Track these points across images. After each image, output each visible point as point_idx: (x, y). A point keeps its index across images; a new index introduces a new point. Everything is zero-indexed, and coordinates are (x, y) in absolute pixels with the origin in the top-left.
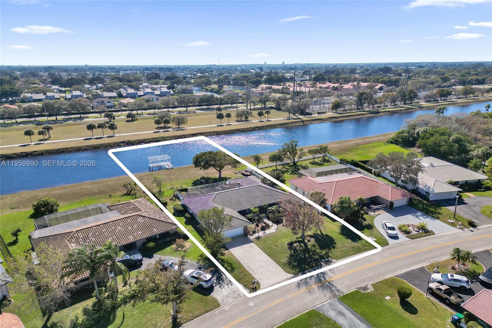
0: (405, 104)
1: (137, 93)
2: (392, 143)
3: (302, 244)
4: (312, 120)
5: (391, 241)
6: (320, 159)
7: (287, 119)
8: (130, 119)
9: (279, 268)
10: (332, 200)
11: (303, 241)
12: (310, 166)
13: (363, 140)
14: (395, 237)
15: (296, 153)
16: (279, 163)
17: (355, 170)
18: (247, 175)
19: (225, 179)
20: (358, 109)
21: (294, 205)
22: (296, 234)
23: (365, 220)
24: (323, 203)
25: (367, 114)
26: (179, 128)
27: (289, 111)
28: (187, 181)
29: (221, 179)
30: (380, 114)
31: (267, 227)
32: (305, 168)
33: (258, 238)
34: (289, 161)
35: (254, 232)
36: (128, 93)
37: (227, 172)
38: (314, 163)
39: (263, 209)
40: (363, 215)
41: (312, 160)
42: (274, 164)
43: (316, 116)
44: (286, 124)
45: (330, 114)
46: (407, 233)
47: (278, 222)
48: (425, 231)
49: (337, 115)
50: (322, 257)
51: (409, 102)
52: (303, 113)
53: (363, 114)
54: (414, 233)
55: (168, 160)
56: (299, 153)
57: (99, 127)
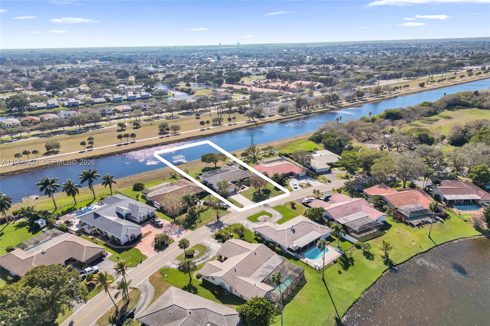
0: (331, 104)
1: (122, 98)
2: (310, 140)
3: (259, 193)
4: (265, 122)
5: (294, 190)
6: (268, 153)
7: (248, 122)
8: (135, 126)
9: (250, 201)
10: (271, 175)
11: (259, 192)
12: (263, 158)
13: (295, 139)
14: (296, 188)
15: (255, 151)
16: (246, 157)
17: (285, 159)
18: (230, 165)
19: (219, 168)
20: (297, 111)
21: (255, 177)
22: (256, 189)
23: (286, 182)
24: (267, 175)
25: (303, 115)
26: (175, 133)
27: (248, 115)
28: (199, 170)
29: (216, 168)
30: (312, 115)
31: (244, 188)
32: (259, 159)
33: (241, 192)
34: (251, 156)
35: (239, 190)
36: (115, 98)
37: (219, 164)
38: (264, 156)
39: (242, 181)
40: (285, 180)
41: (264, 154)
42: (244, 157)
43: (267, 119)
44: (248, 126)
45: (277, 116)
46: (301, 186)
47: (248, 185)
48: (309, 185)
49: (282, 117)
50: (266, 197)
51: (335, 102)
52: (259, 116)
53: (300, 116)
54: (305, 186)
55: (183, 158)
56: (257, 151)
57: (125, 136)
